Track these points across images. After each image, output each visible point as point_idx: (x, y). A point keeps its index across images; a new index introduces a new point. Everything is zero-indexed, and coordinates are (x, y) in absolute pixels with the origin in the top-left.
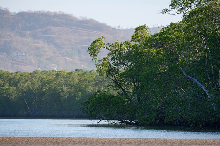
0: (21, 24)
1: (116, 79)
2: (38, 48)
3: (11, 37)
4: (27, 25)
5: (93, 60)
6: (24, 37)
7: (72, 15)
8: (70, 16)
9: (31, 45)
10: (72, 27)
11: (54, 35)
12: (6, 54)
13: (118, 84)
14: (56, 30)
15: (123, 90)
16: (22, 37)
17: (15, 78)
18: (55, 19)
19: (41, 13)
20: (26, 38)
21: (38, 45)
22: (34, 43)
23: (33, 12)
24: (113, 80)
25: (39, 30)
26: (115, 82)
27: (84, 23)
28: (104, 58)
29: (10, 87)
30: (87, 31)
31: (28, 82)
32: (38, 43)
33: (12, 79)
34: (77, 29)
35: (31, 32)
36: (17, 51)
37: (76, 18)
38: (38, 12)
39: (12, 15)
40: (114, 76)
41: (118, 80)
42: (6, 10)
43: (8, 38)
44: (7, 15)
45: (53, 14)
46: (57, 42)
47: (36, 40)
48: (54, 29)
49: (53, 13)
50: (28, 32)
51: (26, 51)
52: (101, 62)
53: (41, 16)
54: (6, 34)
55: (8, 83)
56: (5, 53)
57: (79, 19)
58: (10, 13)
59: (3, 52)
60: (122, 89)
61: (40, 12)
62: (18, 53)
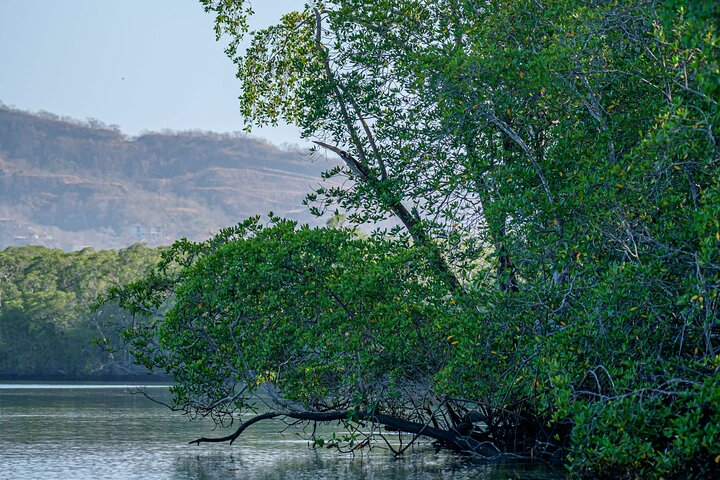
0: (148, 162)
1: (363, 154)
2: (185, 218)
3: (124, 191)
4: (162, 163)
5: (217, 29)
6: (155, 191)
7: (265, 140)
8: (259, 143)
9: (170, 211)
10: (265, 168)
11: (223, 188)
12: (113, 231)
13: (374, 183)
14: (229, 176)
15: (410, 220)
16: (149, 191)
17: (74, 266)
18: (226, 151)
19: (194, 136)
20: (159, 194)
21: (187, 209)
22: (178, 205)
23: (176, 134)
24: (343, 154)
25: (190, 175)
26: (361, 169)
27: (292, 159)
28: (287, 18)
29: (59, 292)
30: (300, 177)
31: (110, 277)
32: (185, 206)
33: (66, 269)
34: (275, 173)
35: (169, 181)
36: (139, 225)
37: (274, 147)
38: (185, 133)
39: (127, 142)
40: (352, 130)
41: (377, 154)
42: (112, 129)
43: (116, 195)
44: (114, 141)
45: (220, 139)
46: (229, 202)
47: (182, 199)
48: (224, 173)
49: (222, 135)
50: (164, 181)
51: (159, 225)
52: (269, 47)
53: (192, 144)
54: (112, 186)
55: (54, 282)
56: (110, 230)
57: (281, 149)
58: (123, 137)
59: (107, 227)
60: (401, 212)
61: (190, 133)
62: (141, 229)
